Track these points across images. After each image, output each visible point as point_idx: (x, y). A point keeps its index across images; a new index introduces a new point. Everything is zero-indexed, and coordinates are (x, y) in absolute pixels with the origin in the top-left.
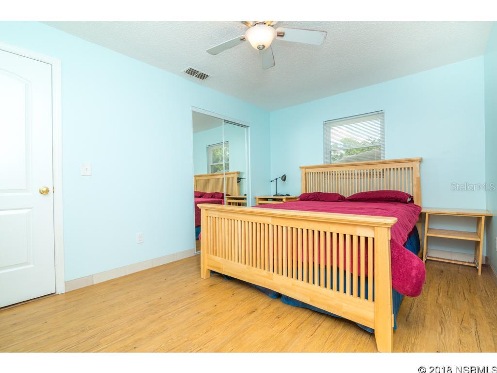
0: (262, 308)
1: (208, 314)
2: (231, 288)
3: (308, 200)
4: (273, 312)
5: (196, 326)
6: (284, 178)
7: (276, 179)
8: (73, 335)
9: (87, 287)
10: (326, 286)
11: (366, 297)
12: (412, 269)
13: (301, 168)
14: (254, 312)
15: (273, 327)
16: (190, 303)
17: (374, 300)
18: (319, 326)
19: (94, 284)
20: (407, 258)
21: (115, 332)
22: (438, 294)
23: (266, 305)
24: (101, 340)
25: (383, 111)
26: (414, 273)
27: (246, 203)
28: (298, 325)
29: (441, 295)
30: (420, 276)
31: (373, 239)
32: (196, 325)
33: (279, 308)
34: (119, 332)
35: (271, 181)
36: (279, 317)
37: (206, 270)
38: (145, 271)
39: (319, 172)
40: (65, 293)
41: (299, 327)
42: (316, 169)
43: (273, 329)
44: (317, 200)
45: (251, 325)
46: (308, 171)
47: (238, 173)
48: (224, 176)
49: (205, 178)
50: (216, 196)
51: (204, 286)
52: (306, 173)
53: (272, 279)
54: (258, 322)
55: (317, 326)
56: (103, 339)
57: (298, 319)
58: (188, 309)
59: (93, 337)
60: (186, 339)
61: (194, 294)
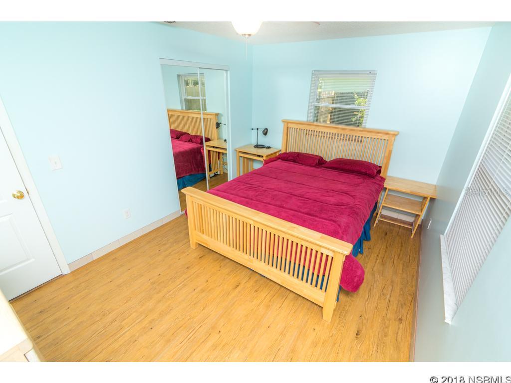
0: (244, 282)
1: (203, 291)
2: (218, 260)
3: (288, 160)
4: (253, 286)
5: (195, 304)
6: (265, 132)
7: (258, 129)
8: (98, 319)
9: (89, 263)
10: (293, 275)
11: (321, 288)
12: (355, 277)
13: (283, 122)
14: (238, 286)
15: (252, 302)
16: (186, 279)
17: (326, 291)
18: (286, 298)
19: (94, 259)
20: (354, 269)
21: (131, 314)
22: (376, 261)
23: (247, 278)
24: (122, 323)
25: (375, 72)
26: (356, 280)
27: (226, 154)
28: (271, 298)
29: (378, 262)
30: (359, 282)
31: (332, 258)
32: (195, 302)
33: (257, 280)
34: (134, 314)
35: (252, 129)
36: (257, 291)
37: (194, 243)
38: (137, 239)
39: (301, 128)
40: (71, 273)
41: (272, 300)
42: (299, 125)
43: (253, 303)
44: (296, 162)
45: (236, 301)
46: (290, 125)
47: (217, 115)
48: (202, 116)
49: (179, 114)
50: (194, 140)
51: (195, 258)
52: (288, 128)
53: (252, 263)
54: (242, 297)
55: (284, 299)
56: (124, 322)
57: (272, 292)
58: (185, 285)
59: (114, 320)
60: (189, 317)
61: (188, 268)
